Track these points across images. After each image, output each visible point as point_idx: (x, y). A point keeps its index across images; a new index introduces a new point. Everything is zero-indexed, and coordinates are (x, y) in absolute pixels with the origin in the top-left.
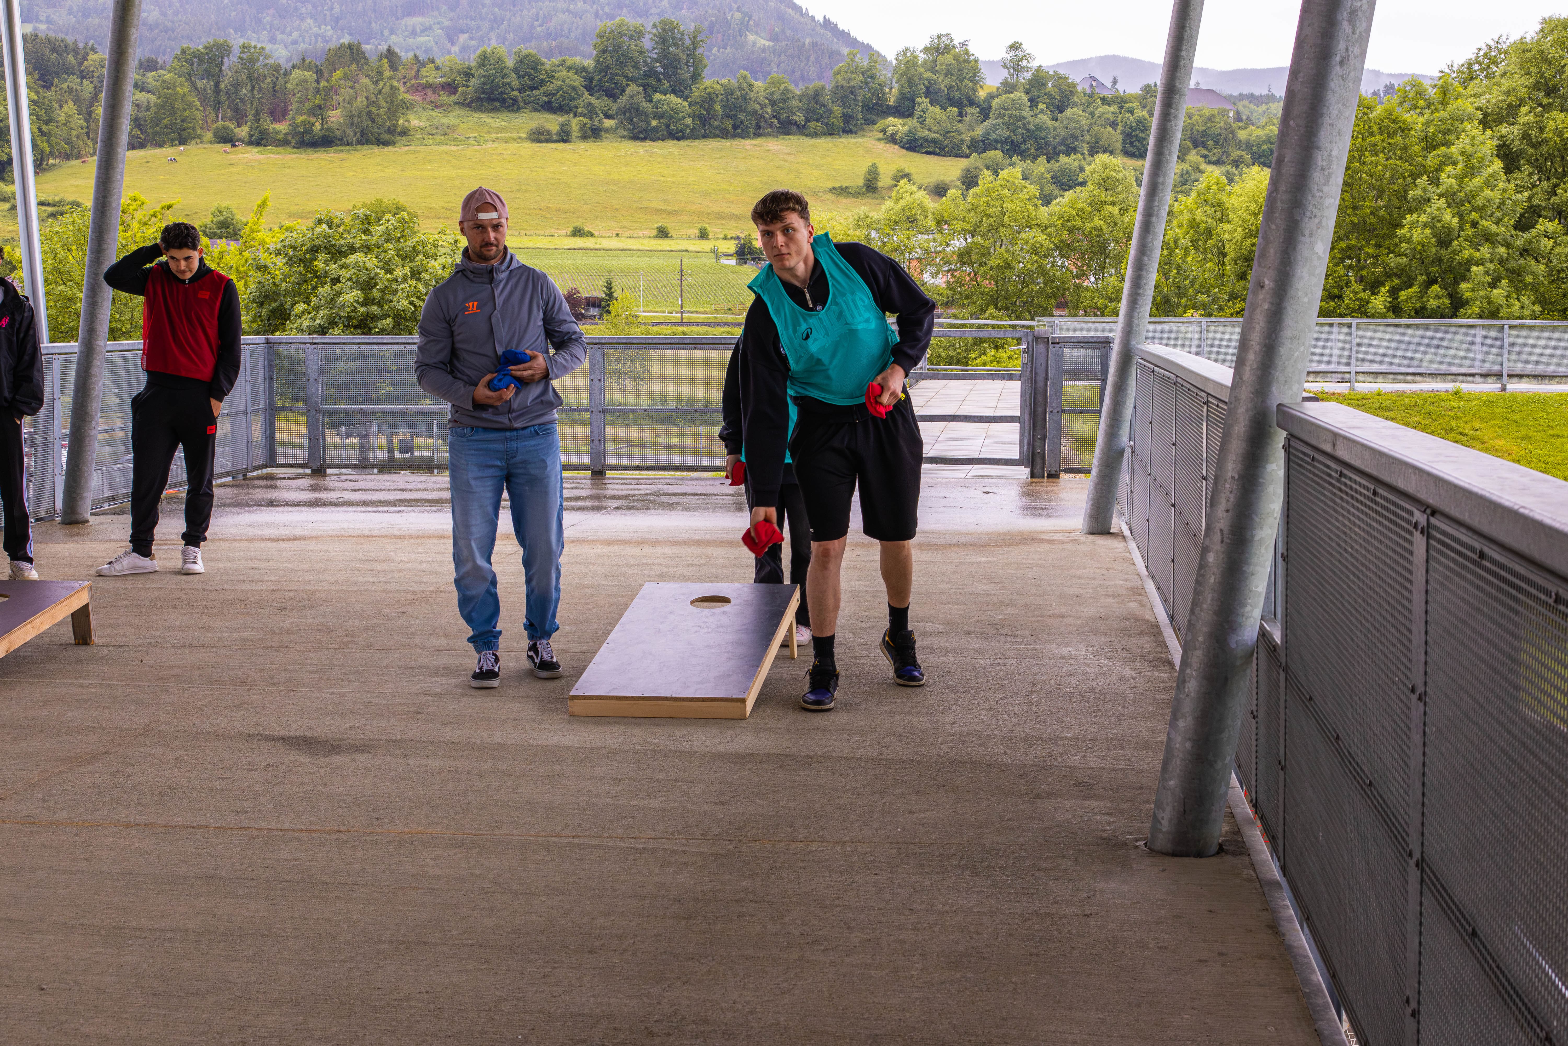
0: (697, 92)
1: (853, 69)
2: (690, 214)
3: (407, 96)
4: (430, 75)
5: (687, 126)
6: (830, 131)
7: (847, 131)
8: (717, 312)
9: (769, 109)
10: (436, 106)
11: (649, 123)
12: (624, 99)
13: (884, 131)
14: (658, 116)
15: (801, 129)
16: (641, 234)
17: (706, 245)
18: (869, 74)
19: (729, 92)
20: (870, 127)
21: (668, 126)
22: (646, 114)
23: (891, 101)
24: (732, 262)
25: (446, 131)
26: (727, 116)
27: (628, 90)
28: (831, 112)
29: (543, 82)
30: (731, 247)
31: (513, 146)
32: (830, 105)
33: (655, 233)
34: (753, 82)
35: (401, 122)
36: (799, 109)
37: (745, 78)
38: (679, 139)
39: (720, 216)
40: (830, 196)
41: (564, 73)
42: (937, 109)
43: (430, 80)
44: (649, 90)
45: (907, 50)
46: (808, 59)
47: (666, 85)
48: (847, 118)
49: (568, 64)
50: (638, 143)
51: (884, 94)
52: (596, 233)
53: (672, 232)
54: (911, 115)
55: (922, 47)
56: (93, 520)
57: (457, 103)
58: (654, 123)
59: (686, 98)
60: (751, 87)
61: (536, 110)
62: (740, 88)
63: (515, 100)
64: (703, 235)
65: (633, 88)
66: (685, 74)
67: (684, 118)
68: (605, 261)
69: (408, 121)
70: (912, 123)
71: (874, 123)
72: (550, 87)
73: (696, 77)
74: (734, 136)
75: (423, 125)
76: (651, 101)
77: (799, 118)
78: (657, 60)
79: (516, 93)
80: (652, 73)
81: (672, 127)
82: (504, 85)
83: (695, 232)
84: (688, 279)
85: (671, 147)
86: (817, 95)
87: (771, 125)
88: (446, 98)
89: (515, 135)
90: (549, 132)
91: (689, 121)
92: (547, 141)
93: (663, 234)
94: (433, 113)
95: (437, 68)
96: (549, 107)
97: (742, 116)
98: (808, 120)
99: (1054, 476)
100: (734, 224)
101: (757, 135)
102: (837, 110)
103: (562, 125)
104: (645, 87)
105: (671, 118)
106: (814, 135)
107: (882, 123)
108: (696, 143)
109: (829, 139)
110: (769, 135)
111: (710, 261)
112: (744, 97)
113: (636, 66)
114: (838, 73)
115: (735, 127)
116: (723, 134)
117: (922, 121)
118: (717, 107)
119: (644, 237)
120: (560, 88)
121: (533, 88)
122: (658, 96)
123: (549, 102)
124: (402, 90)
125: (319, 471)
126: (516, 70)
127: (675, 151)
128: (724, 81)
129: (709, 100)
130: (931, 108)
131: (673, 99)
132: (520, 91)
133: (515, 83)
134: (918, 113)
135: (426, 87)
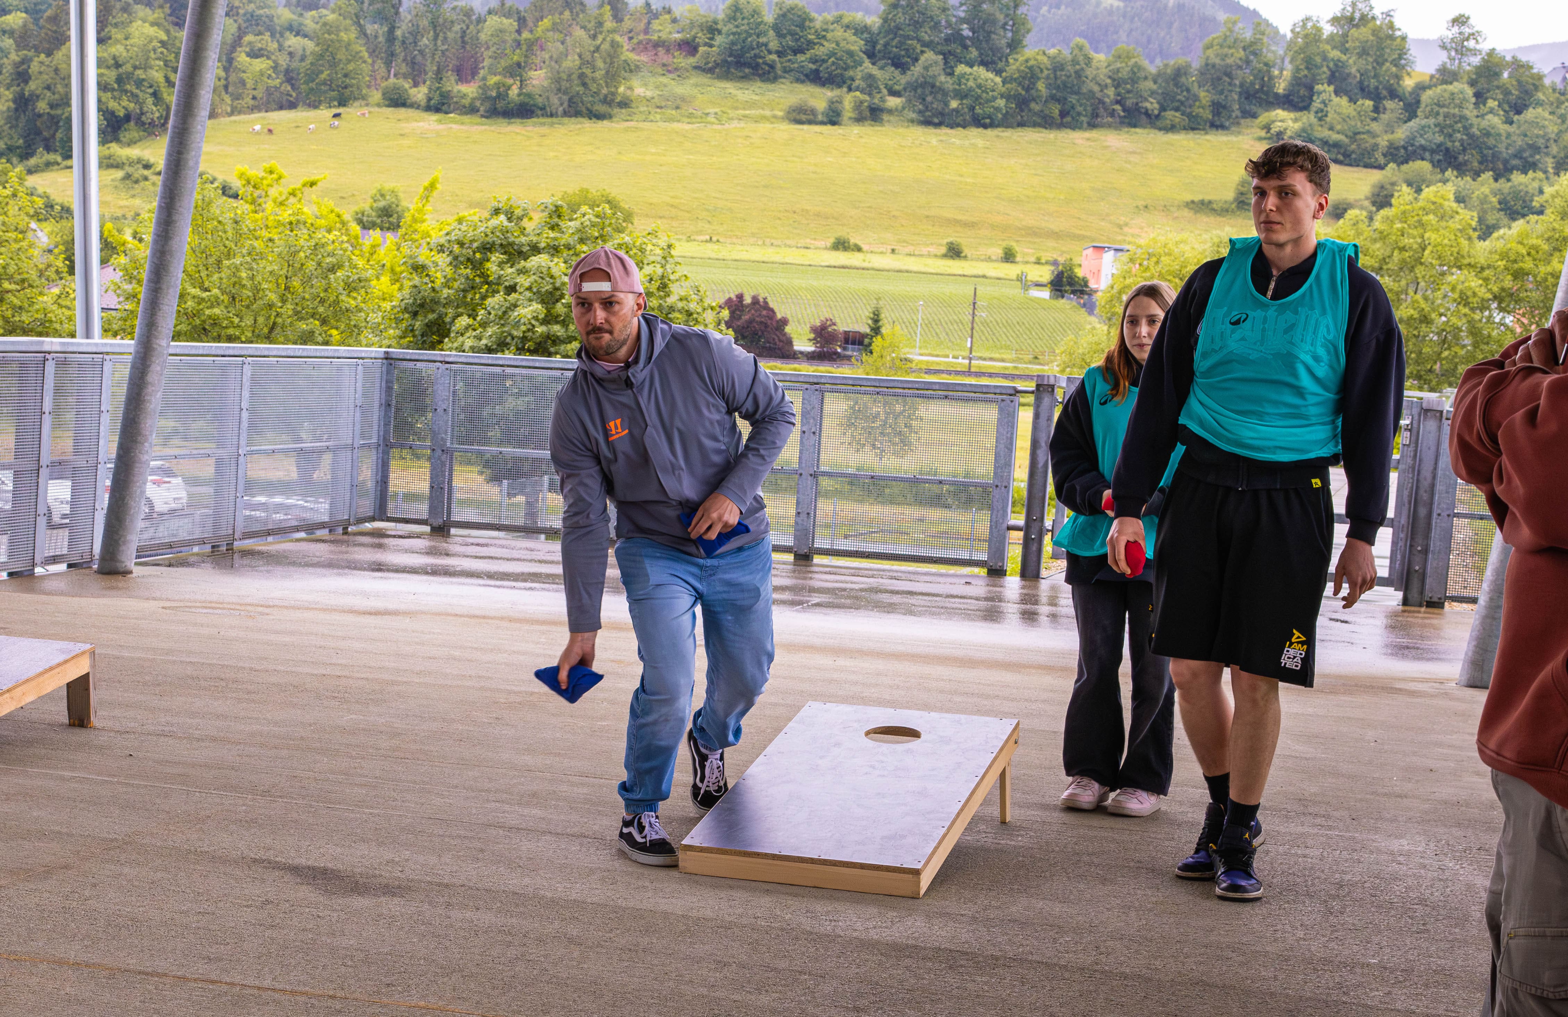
0: (1015, 64)
1: (1229, 41)
2: (993, 227)
3: (632, 56)
4: (663, 30)
5: (997, 109)
6: (1194, 125)
7: (1216, 125)
8: (1019, 360)
9: (1111, 92)
10: (668, 69)
11: (946, 104)
12: (917, 70)
13: (1267, 128)
14: (961, 95)
15: (1152, 120)
16: (924, 250)
17: (1011, 271)
18: (1252, 49)
19: (1058, 66)
20: (1248, 121)
21: (972, 109)
22: (945, 93)
23: (1281, 87)
24: (1045, 294)
25: (678, 104)
26: (1053, 98)
27: (923, 58)
28: (1196, 98)
29: (810, 44)
30: (1045, 274)
31: (765, 127)
32: (1195, 88)
33: (944, 250)
34: (1092, 54)
35: (621, 89)
36: (1153, 93)
37: (1081, 48)
38: (985, 127)
39: (1033, 233)
40: (1186, 213)
41: (839, 33)
42: (1344, 101)
43: (664, 36)
44: (950, 59)
45: (1308, 19)
46: (1170, 25)
47: (974, 53)
48: (1218, 108)
49: (846, 21)
50: (931, 130)
51: (1271, 78)
52: (865, 247)
53: (966, 251)
54: (1306, 108)
55: (1330, 16)
56: (137, 571)
57: (696, 68)
58: (954, 104)
59: (999, 72)
60: (1088, 60)
61: (798, 80)
62: (1075, 62)
63: (772, 66)
64: (1009, 257)
65: (929, 56)
66: (1002, 39)
67: (994, 99)
68: (875, 285)
69: (631, 88)
70: (1308, 118)
71: (1254, 116)
72: (820, 51)
73: (1015, 45)
74: (1061, 126)
75: (649, 94)
76: (951, 74)
77: (1152, 105)
78: (963, 21)
79: (774, 57)
80: (956, 37)
81: (978, 110)
82: (759, 45)
83: (998, 252)
84: (981, 314)
85: (975, 137)
86: (1178, 74)
87: (1112, 114)
88: (683, 61)
89: (768, 113)
90: (813, 112)
91: (1001, 103)
92: (810, 122)
93: (954, 252)
94: (664, 80)
95: (674, 21)
96: (815, 78)
97: (1073, 99)
98: (1163, 109)
99: (1436, 604)
100: (1051, 243)
101: (1092, 126)
102: (1205, 96)
103: (831, 102)
104: (946, 55)
105: (978, 97)
106: (1172, 128)
107: (1265, 117)
108: (1008, 133)
109: (1191, 135)
110: (1109, 126)
111: (1016, 291)
112: (1078, 74)
113: (936, 26)
114: (1209, 46)
115: (1063, 114)
116: (1046, 122)
117: (1321, 115)
118: (1041, 86)
119: (929, 255)
120: (832, 54)
121: (796, 51)
122: (961, 69)
123: (817, 71)
124: (626, 47)
125: (441, 530)
126: (776, 28)
127: (980, 143)
128: (1052, 51)
129: (1030, 76)
130: (1336, 100)
131: (982, 73)
132: (780, 54)
133: (774, 45)
134: (1317, 104)
135: (657, 45)
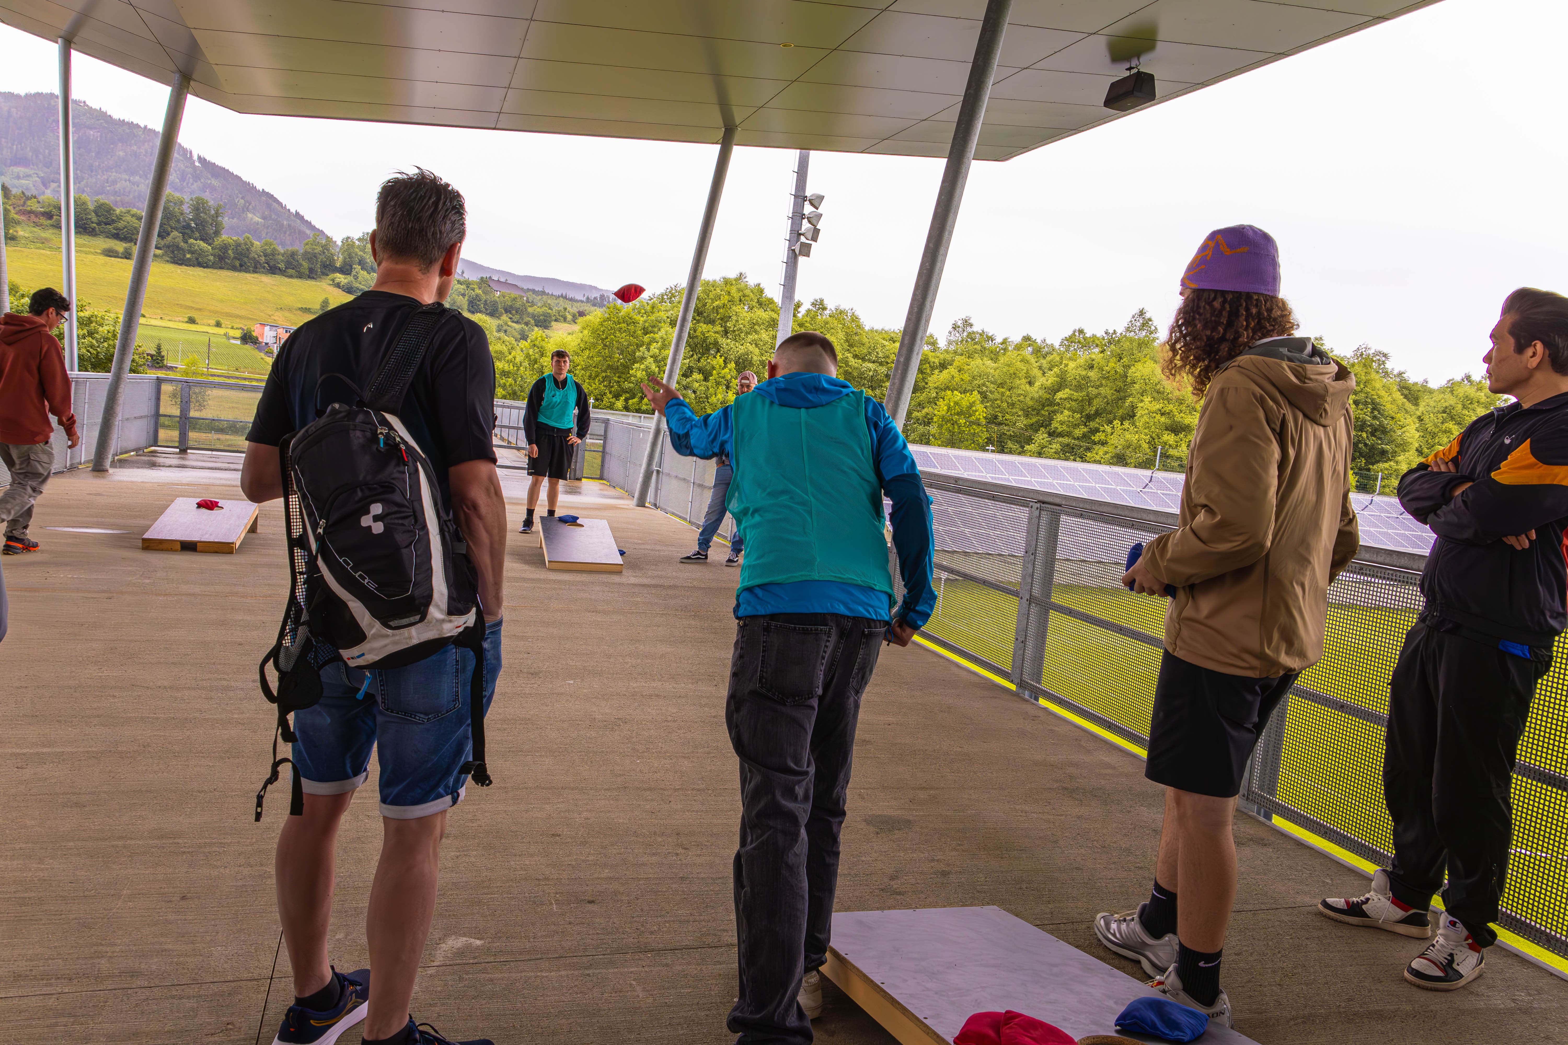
0: (218, 241)
1: (315, 243)
2: (210, 311)
3: (16, 216)
4: (33, 205)
5: (210, 260)
6: (300, 276)
7: (310, 277)
8: (228, 370)
9: (263, 259)
10: (36, 225)
11: (185, 255)
12: (169, 239)
13: (333, 280)
14: (192, 253)
15: (282, 272)
16: (177, 319)
17: (221, 331)
18: (325, 247)
19: (238, 245)
20: (325, 277)
21: (197, 259)
22: (183, 250)
23: (338, 265)
24: (238, 342)
25: (44, 241)
26: (235, 258)
27: (172, 234)
28: (301, 265)
29: (113, 221)
30: (238, 334)
31: (91, 257)
32: (301, 261)
33: (186, 320)
34: (254, 241)
35: (11, 231)
36: (282, 261)
37: (248, 238)
38: (204, 267)
39: (229, 315)
40: (299, 312)
41: (129, 218)
42: (365, 273)
43: (34, 208)
44: (186, 237)
45: (349, 238)
46: (285, 233)
47: (198, 235)
48: (311, 270)
49: (132, 213)
50: (177, 266)
51: (334, 260)
52: (147, 315)
53: (198, 321)
54: (350, 274)
55: (357, 237)
57: (52, 226)
58: (188, 256)
59: (210, 245)
60: (252, 244)
61: (107, 237)
62: (246, 244)
63: (94, 229)
64: (218, 325)
65: (175, 233)
66: (211, 230)
67: (208, 255)
68: (155, 333)
69: (17, 232)
70: (350, 278)
71: (327, 275)
72: (121, 224)
73: (217, 233)
74: (240, 271)
75: (27, 235)
76: (187, 242)
77: (282, 266)
78: (191, 220)
79: (95, 225)
80: (188, 226)
81: (200, 259)
82: (86, 219)
83: (213, 322)
84: (213, 350)
85: (199, 271)
86: (293, 254)
87: (264, 267)
88: (43, 221)
89: (92, 250)
90: (117, 252)
91: (211, 258)
92: (115, 257)
93: (192, 321)
94: (35, 229)
95: (39, 202)
96: (116, 236)
97: (246, 259)
98: (286, 268)
100: (238, 321)
101: (255, 272)
102: (305, 264)
103: (126, 249)
104: (183, 234)
105: (200, 254)
106: (291, 277)
107: (332, 276)
108: (215, 271)
109: (300, 280)
110: (263, 273)
111: (223, 340)
112: (248, 249)
113: (178, 221)
114: (307, 244)
115: (241, 266)
116: (234, 268)
117: (356, 277)
118: (230, 252)
119: (179, 321)
120: (125, 227)
121: (106, 224)
122: (191, 241)
123: (118, 234)
124: (13, 211)
126: (96, 212)
127: (202, 274)
128: (235, 238)
129: (225, 248)
130: (362, 272)
131: (202, 244)
132: (99, 224)
133: (95, 219)
134: (354, 273)
135: (31, 212)
